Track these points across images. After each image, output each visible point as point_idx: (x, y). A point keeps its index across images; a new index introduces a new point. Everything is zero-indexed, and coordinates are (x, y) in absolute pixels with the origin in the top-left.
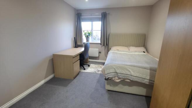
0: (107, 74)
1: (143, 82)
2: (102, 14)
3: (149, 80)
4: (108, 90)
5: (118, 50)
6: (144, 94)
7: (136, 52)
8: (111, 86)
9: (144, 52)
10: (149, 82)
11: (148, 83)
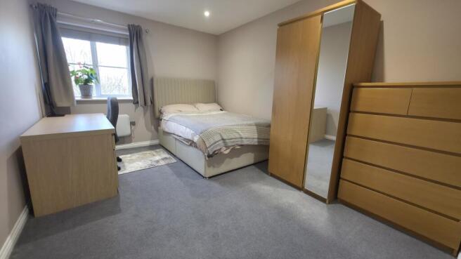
0: (210, 146)
1: (252, 143)
2: (129, 29)
3: (258, 139)
4: (210, 178)
5: (180, 111)
6: (252, 161)
7: (210, 111)
8: (214, 167)
9: (221, 110)
10: (258, 142)
11: (256, 144)
